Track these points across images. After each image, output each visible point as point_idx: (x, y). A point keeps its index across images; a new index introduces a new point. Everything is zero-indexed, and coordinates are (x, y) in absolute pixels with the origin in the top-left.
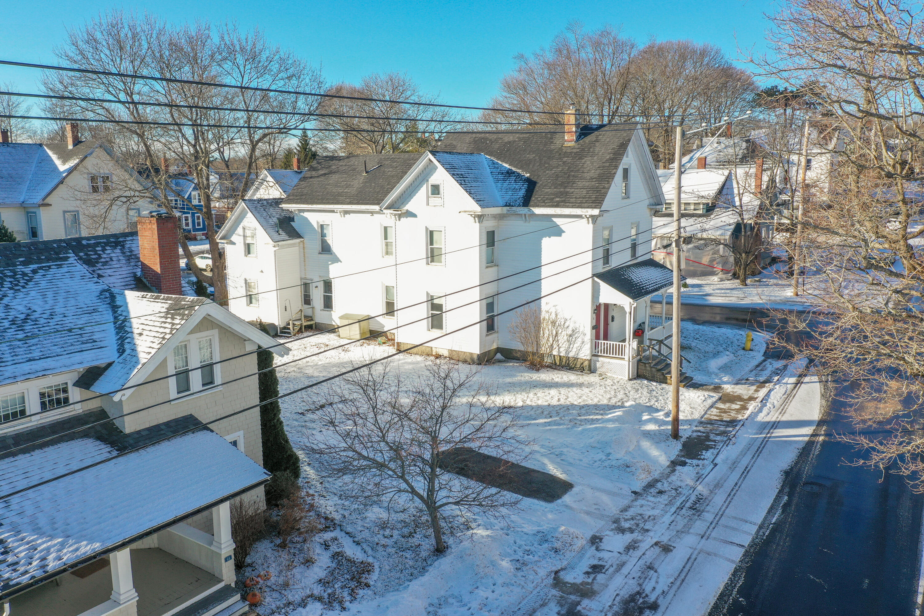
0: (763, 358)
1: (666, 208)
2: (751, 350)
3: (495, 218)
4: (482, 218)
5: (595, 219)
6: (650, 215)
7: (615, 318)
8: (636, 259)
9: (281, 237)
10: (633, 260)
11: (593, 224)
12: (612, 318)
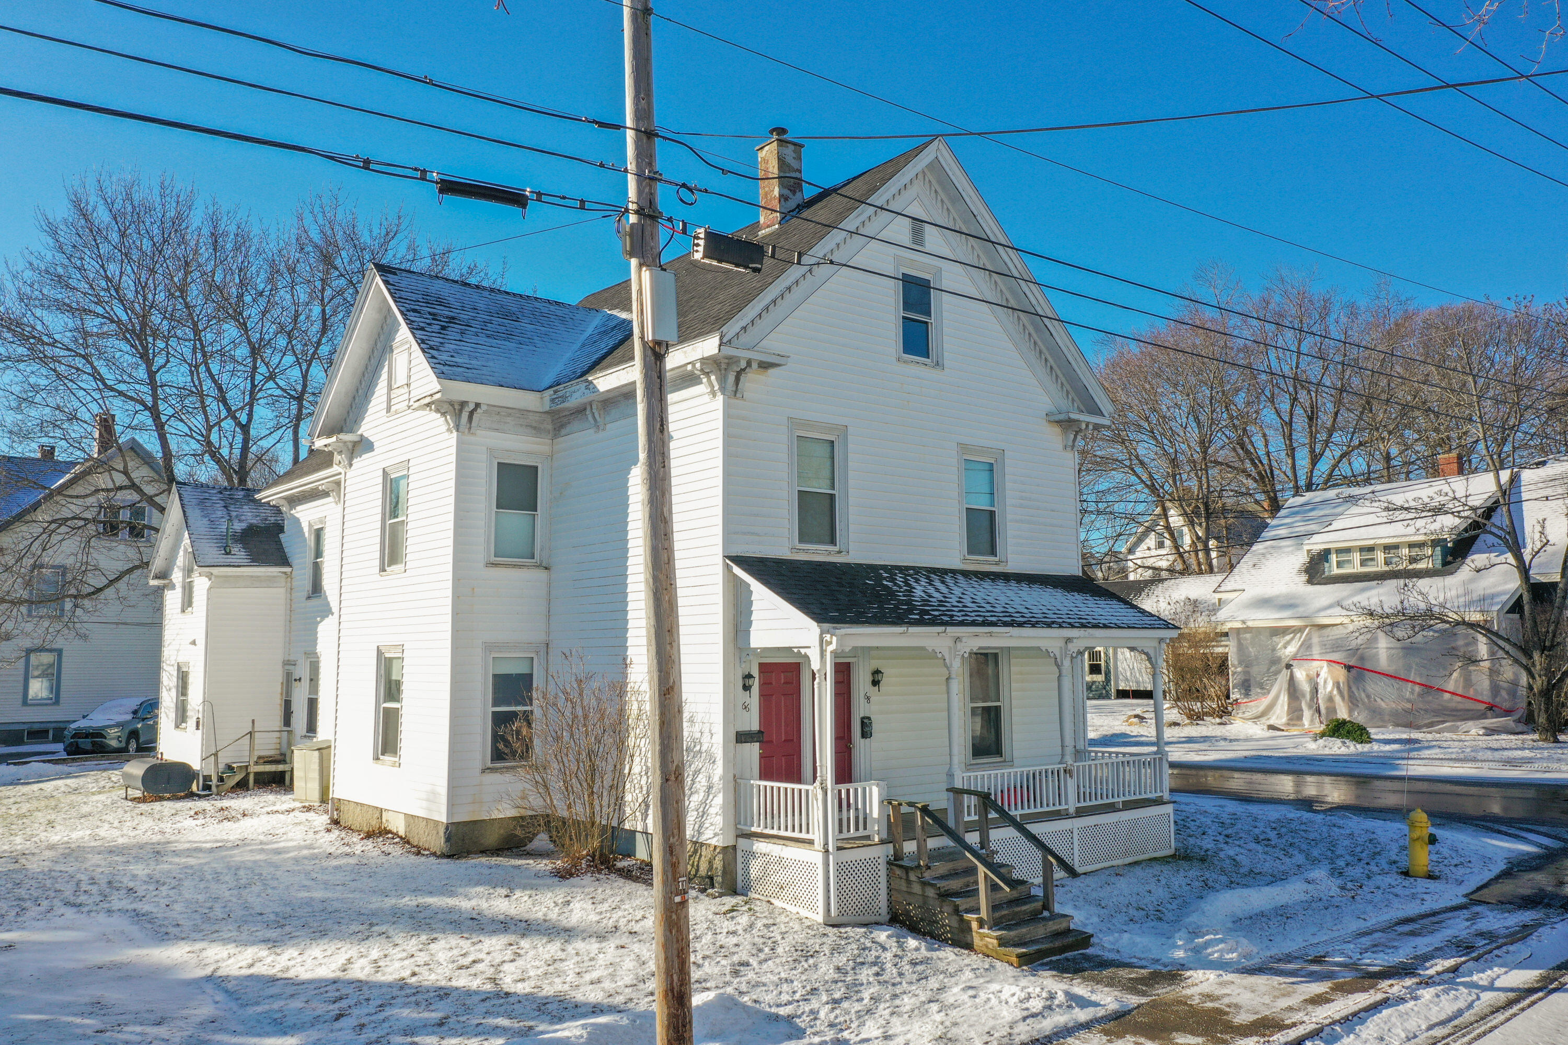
0: (1464, 900)
1: (1339, 564)
2: (1431, 876)
3: (536, 429)
4: (465, 415)
5: (731, 378)
6: (1061, 447)
7: (875, 727)
8: (997, 564)
9: (230, 559)
10: (979, 562)
11: (723, 394)
12: (863, 724)
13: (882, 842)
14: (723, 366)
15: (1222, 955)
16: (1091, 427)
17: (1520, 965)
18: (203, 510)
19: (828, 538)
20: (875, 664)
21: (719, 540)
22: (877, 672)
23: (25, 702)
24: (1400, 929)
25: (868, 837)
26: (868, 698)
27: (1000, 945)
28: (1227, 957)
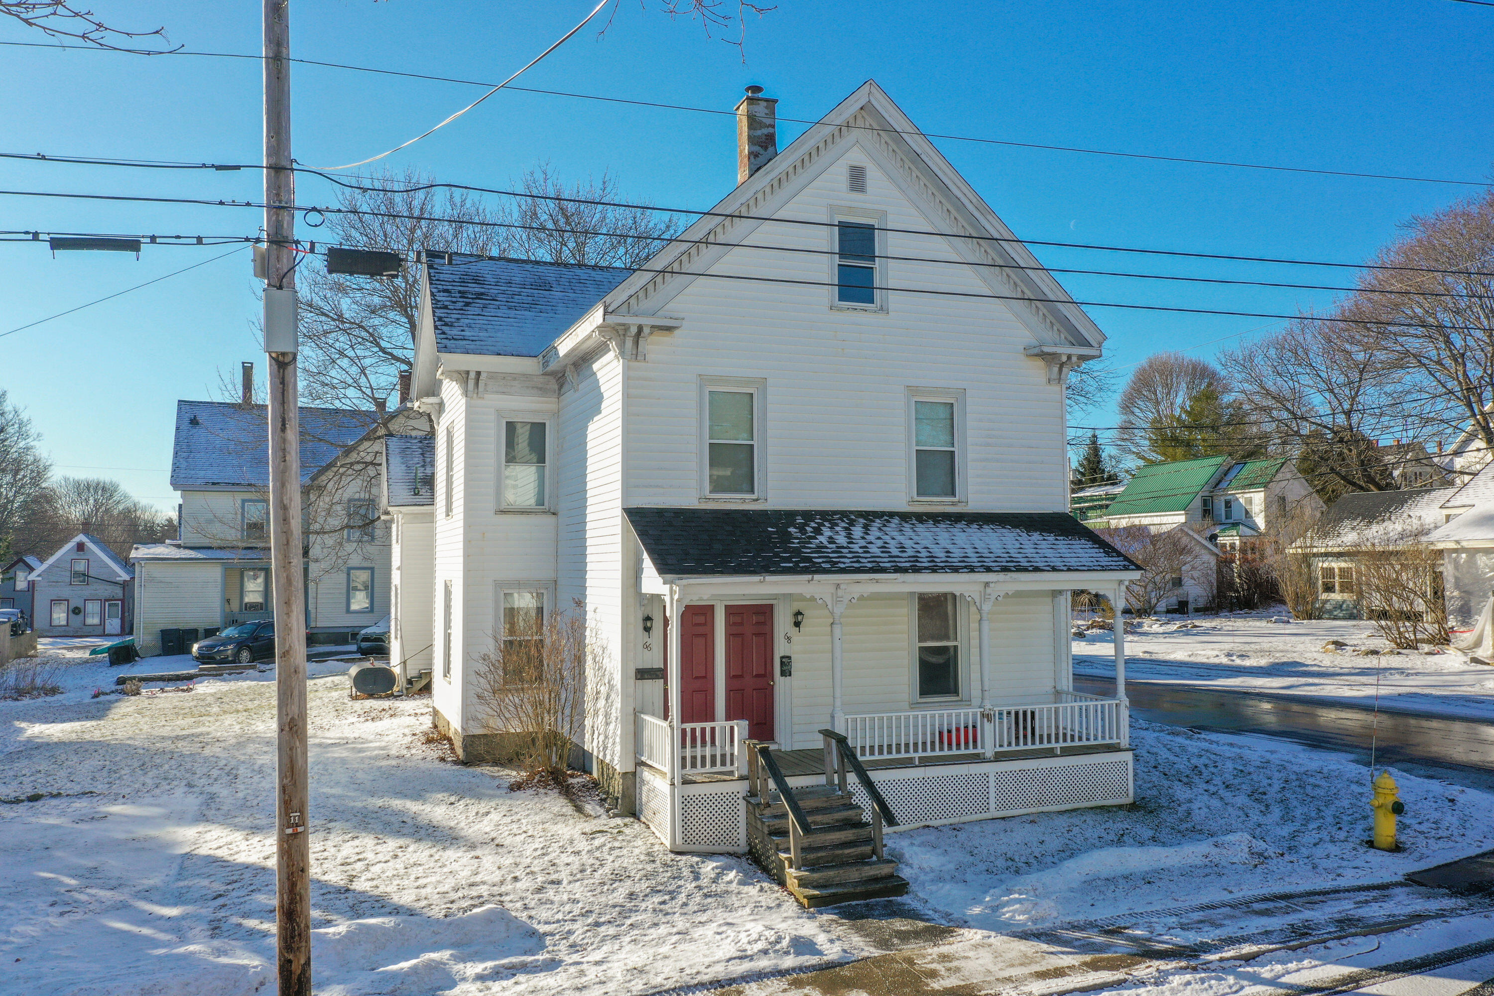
2: (1394, 849)
3: (542, 390)
4: (471, 383)
5: (629, 343)
6: (1044, 380)
7: (795, 666)
8: (953, 504)
9: (417, 499)
10: (931, 503)
11: (623, 358)
12: (782, 663)
13: (741, 778)
14: (621, 332)
15: (1013, 916)
16: (1074, 359)
17: (1338, 962)
18: (403, 458)
19: (745, 486)
20: (797, 606)
21: (619, 494)
22: (799, 613)
23: (348, 611)
24: (1256, 906)
25: (731, 773)
26: (789, 639)
27: (799, 886)
28: (1017, 918)
